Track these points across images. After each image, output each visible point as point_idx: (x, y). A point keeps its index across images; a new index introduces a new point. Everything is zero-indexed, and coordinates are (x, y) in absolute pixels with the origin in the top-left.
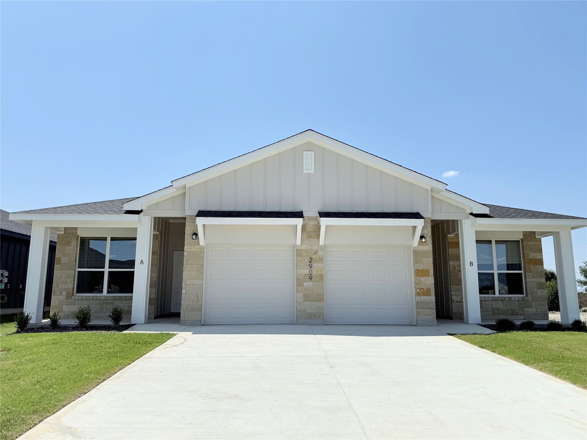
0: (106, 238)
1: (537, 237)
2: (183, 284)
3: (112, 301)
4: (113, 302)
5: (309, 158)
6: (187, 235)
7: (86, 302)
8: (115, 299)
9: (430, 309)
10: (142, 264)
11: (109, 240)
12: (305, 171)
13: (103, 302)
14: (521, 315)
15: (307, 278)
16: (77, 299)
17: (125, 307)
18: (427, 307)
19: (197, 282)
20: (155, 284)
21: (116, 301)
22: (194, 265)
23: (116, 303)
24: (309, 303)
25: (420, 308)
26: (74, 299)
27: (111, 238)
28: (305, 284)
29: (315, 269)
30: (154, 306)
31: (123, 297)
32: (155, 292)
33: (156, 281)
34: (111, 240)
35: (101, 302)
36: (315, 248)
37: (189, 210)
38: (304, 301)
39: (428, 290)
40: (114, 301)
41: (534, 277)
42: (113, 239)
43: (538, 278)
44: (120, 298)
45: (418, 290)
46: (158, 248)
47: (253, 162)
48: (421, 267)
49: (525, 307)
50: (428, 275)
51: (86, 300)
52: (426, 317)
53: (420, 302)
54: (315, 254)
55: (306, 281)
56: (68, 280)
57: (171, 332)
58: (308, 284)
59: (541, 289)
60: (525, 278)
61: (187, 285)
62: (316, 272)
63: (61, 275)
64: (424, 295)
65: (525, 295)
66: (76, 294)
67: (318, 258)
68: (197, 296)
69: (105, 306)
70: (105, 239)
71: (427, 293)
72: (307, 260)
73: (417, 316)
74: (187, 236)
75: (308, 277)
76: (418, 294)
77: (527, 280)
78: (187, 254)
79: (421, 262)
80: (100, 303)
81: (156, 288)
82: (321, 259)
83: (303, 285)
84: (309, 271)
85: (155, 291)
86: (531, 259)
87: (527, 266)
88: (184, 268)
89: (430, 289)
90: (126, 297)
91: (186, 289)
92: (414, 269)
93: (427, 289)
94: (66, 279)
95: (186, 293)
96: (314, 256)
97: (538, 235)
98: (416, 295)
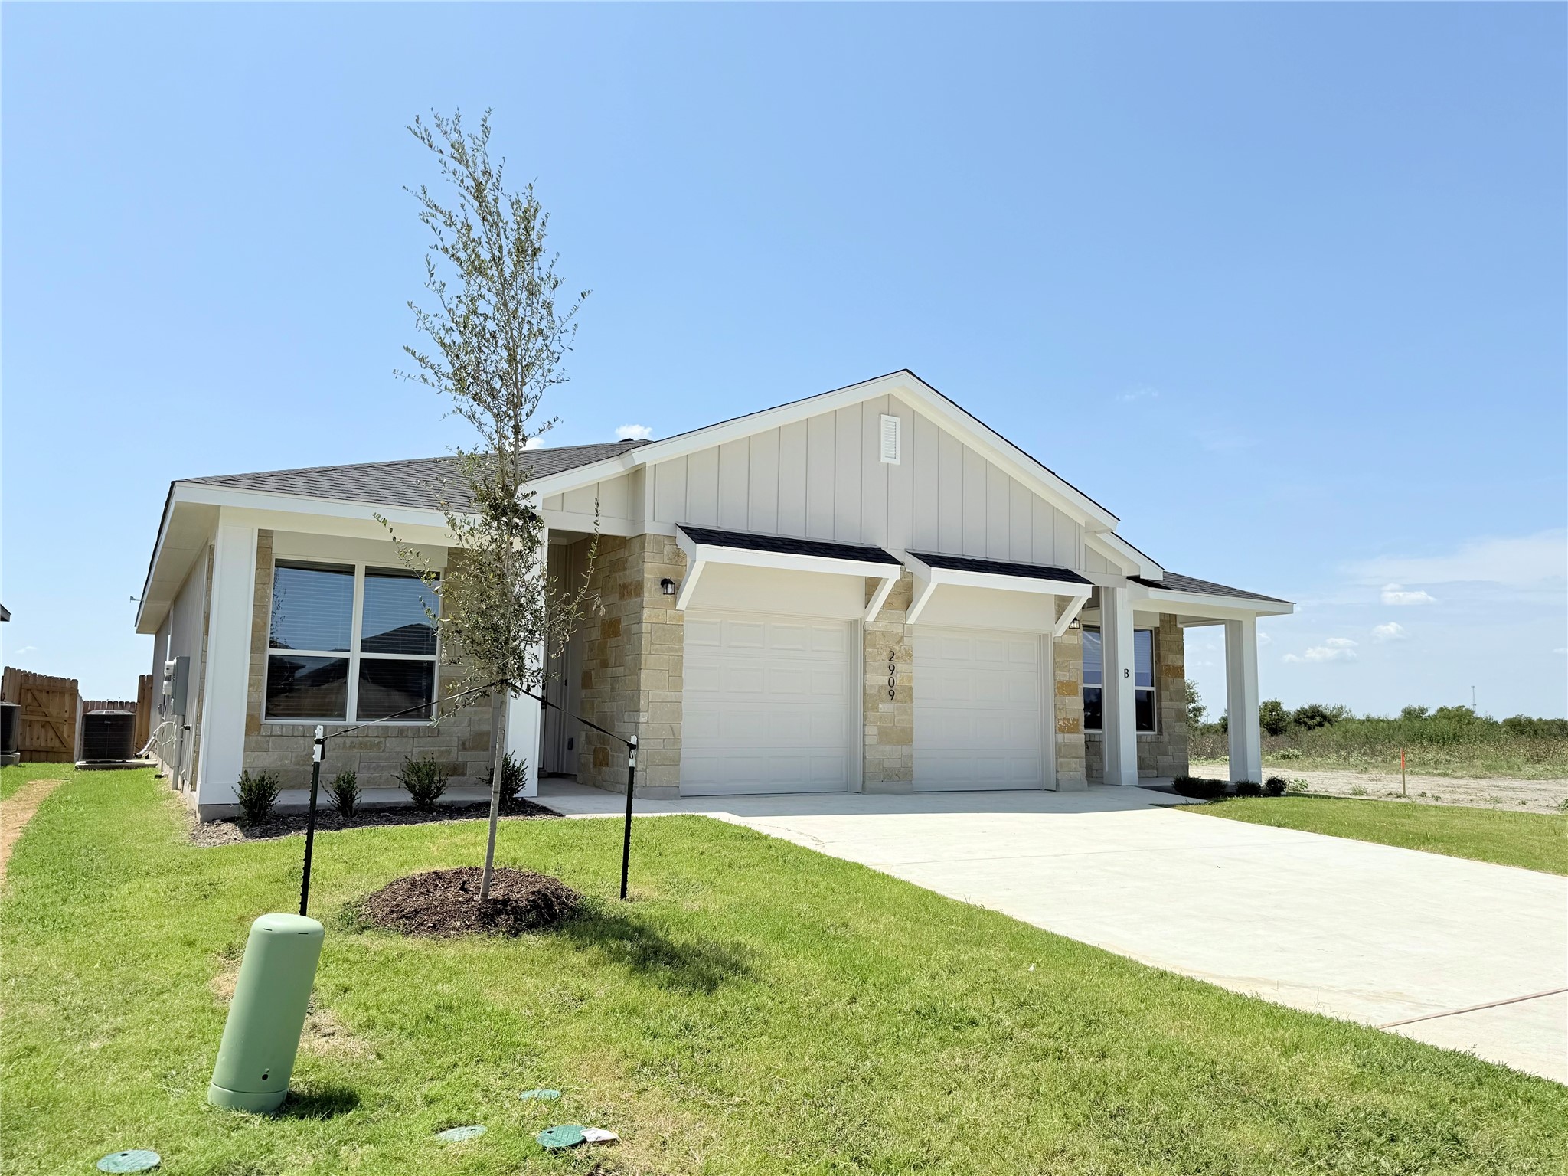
0: (353, 567)
1: (1179, 626)
2: (642, 701)
3: (377, 740)
4: (380, 743)
5: (890, 430)
6: (649, 583)
7: (302, 742)
8: (385, 733)
9: (1078, 758)
11: (360, 572)
12: (884, 460)
13: (352, 743)
14: (1154, 768)
15: (885, 694)
16: (279, 733)
17: (412, 754)
18: (1074, 755)
19: (670, 696)
21: (388, 738)
22: (665, 657)
23: (388, 745)
24: (888, 748)
25: (1065, 757)
26: (269, 734)
27: (367, 568)
28: (880, 706)
29: (898, 676)
31: (408, 728)
34: (367, 574)
35: (345, 743)
36: (899, 629)
37: (654, 520)
38: (878, 743)
39: (1076, 720)
40: (382, 739)
41: (1171, 700)
42: (371, 572)
43: (1177, 701)
44: (401, 733)
45: (1061, 723)
47: (787, 423)
48: (1064, 676)
49: (1159, 754)
50: (1075, 694)
51: (304, 736)
52: (1071, 773)
53: (1065, 745)
54: (898, 642)
55: (882, 701)
57: (697, 814)
58: (886, 707)
59: (1180, 721)
60: (1159, 700)
61: (651, 702)
62: (900, 681)
64: (1069, 732)
65: (1156, 733)
66: (266, 719)
67: (904, 652)
68: (672, 728)
69: (357, 753)
70: (349, 570)
71: (1073, 729)
72: (885, 654)
73: (1057, 771)
74: (649, 586)
75: (887, 691)
76: (1060, 730)
77: (1163, 704)
78: (649, 628)
79: (1066, 666)
80: (342, 746)
82: (909, 655)
83: (877, 708)
84: (887, 678)
86: (1169, 665)
87: (1163, 678)
88: (643, 662)
89: (1078, 720)
90: (418, 728)
91: (648, 711)
92: (1055, 680)
93: (1074, 720)
95: (647, 723)
96: (896, 648)
97: (1181, 623)
98: (1057, 731)
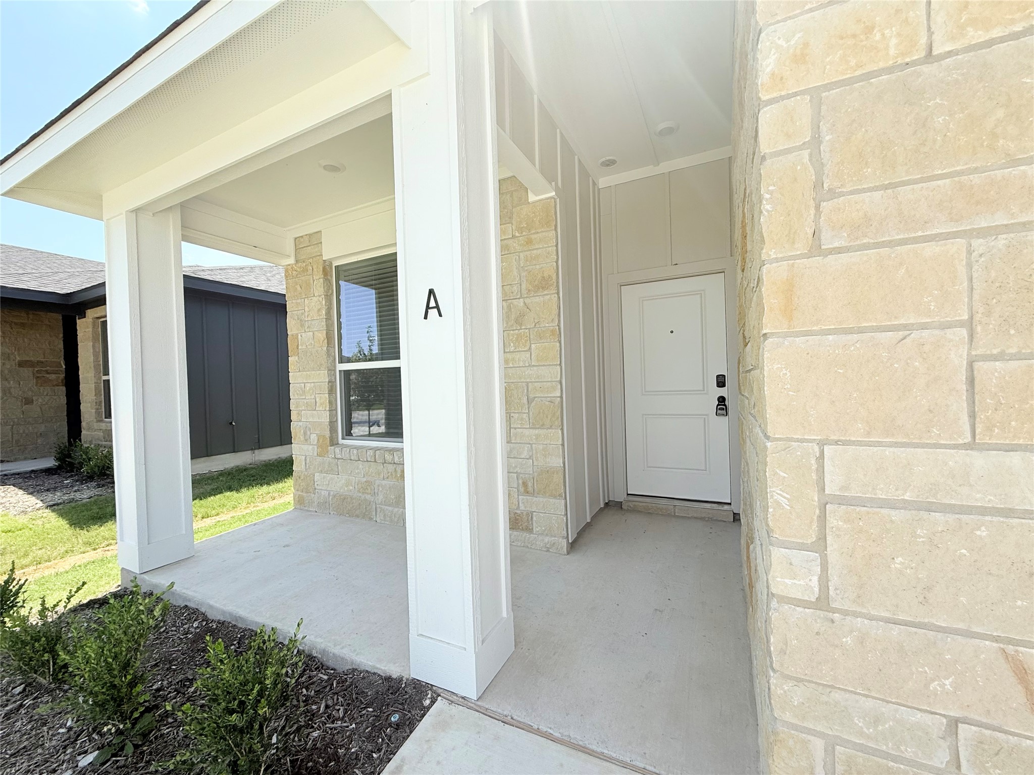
10: (433, 313)
20: (559, 413)
26: (333, 456)
30: (563, 501)
32: (563, 445)
33: (561, 397)
46: (557, 262)
56: (317, 400)
63: (303, 385)
66: (343, 439)
81: (562, 429)
85: (560, 442)
94: (313, 397)
